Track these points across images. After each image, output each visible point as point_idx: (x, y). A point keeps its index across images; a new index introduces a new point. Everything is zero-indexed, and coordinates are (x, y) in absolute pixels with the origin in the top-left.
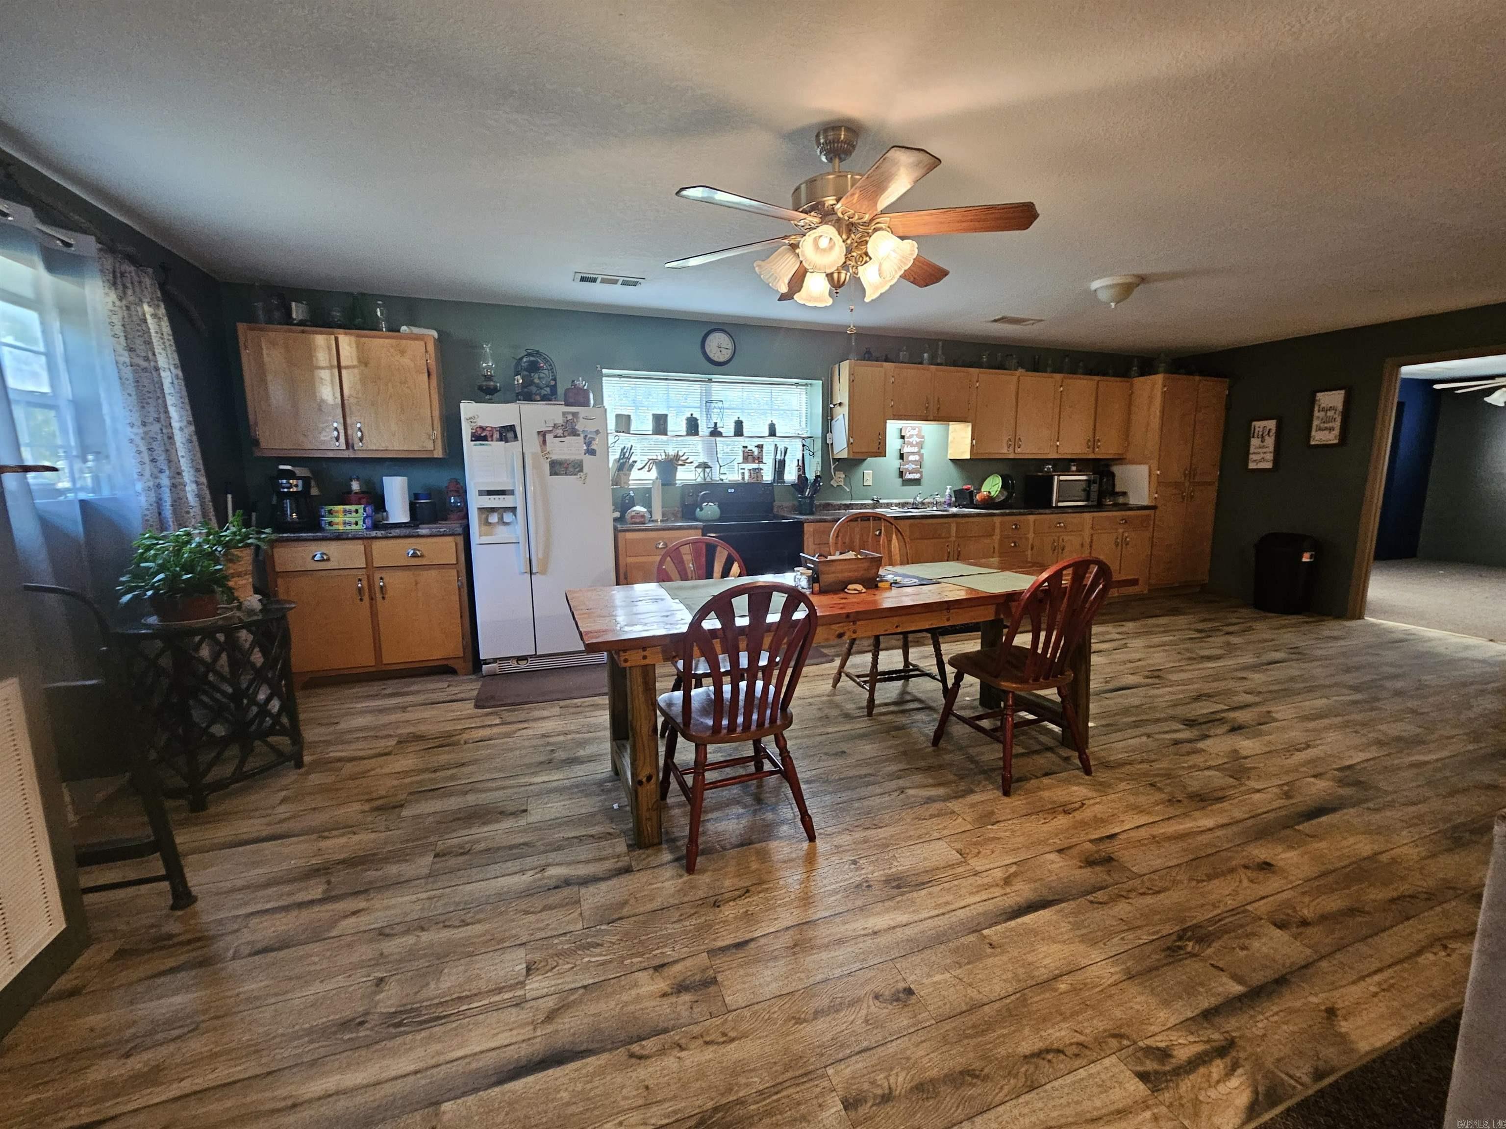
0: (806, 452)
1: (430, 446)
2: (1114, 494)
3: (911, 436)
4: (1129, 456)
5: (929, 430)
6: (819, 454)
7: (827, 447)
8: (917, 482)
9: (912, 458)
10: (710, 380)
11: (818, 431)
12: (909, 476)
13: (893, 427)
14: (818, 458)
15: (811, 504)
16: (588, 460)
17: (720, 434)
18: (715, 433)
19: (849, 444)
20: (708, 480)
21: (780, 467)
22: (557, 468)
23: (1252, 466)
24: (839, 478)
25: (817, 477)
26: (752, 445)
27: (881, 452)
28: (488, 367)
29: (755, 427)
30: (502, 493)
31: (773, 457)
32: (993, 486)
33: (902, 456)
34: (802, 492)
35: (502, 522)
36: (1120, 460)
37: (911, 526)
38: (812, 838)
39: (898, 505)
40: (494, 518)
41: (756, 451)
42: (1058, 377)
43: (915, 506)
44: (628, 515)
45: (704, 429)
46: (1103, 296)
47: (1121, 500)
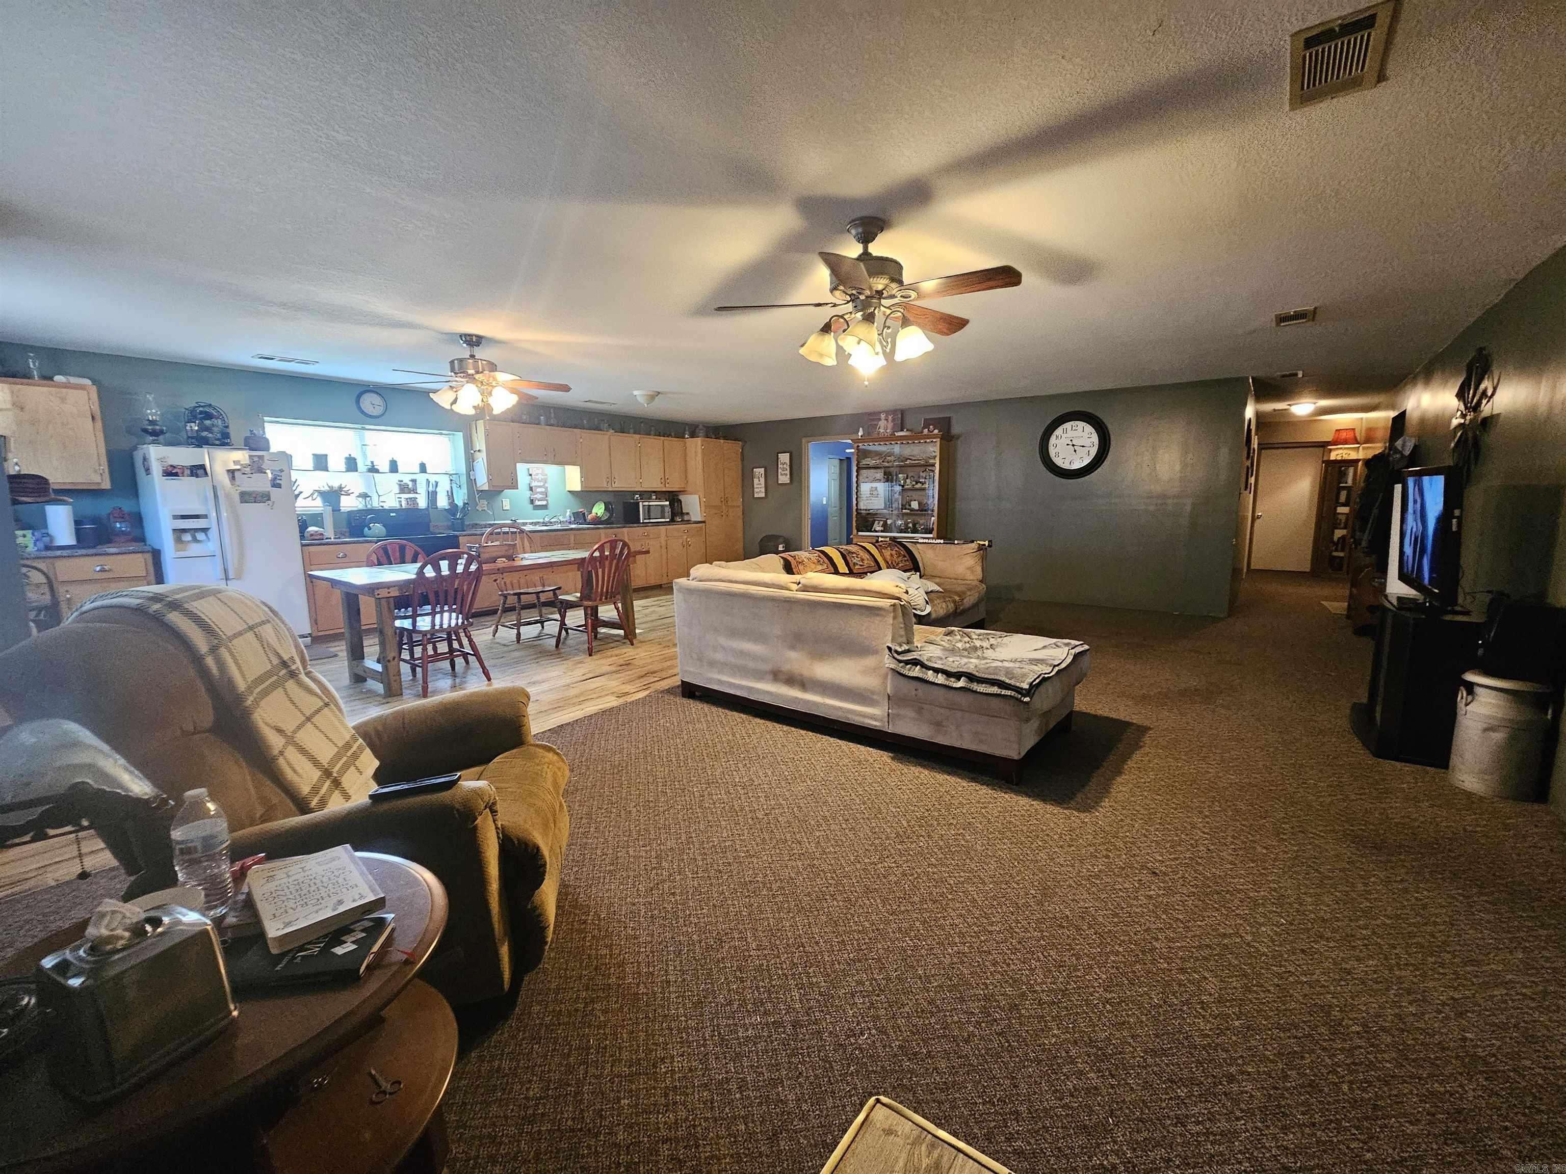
0: (454, 486)
1: (98, 479)
2: (682, 514)
3: (537, 474)
4: (689, 489)
5: (551, 471)
6: (465, 487)
7: (471, 482)
8: (545, 507)
9: (539, 490)
10: (364, 429)
11: (463, 470)
12: (538, 503)
13: (522, 469)
14: (464, 490)
15: (463, 523)
16: (274, 492)
17: (377, 471)
18: (373, 470)
19: (489, 480)
20: (369, 507)
21: (432, 496)
22: (246, 497)
23: (756, 496)
24: (483, 504)
25: (465, 504)
26: (407, 480)
27: (515, 486)
28: (152, 414)
29: (408, 466)
30: (197, 517)
31: (425, 489)
32: (599, 510)
33: (531, 489)
34: (454, 515)
35: (195, 540)
36: (683, 492)
37: (541, 538)
38: (489, 679)
39: (531, 524)
40: (187, 537)
41: (410, 485)
42: (637, 436)
43: (545, 524)
44: (306, 534)
45: (361, 466)
46: (641, 400)
47: (686, 518)
